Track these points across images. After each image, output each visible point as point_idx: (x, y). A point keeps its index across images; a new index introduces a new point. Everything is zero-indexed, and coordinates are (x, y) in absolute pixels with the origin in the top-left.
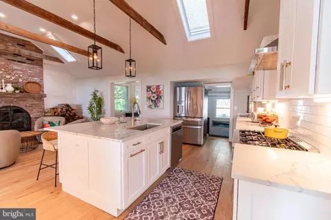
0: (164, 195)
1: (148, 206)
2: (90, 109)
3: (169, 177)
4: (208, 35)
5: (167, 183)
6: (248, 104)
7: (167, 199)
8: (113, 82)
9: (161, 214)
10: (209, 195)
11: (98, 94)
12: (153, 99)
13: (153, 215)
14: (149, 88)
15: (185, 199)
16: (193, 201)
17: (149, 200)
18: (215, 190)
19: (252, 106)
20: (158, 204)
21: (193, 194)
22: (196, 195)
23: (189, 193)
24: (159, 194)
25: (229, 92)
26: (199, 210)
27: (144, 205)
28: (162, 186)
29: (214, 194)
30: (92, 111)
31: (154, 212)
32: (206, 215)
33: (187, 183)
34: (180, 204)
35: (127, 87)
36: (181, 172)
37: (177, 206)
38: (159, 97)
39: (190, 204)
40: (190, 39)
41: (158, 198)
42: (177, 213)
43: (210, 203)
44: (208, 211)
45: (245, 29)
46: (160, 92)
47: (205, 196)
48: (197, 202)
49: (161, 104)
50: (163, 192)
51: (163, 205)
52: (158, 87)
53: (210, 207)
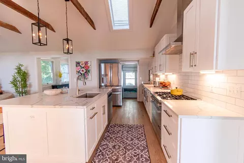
0: (111, 145)
1: (103, 155)
2: (14, 83)
3: (108, 132)
4: (127, 27)
5: (109, 136)
6: (149, 75)
7: (114, 147)
8: (39, 57)
9: (114, 158)
10: (140, 137)
11: (23, 68)
12: (82, 73)
13: (109, 160)
14: (78, 64)
15: (126, 144)
16: (132, 144)
17: (101, 151)
18: (142, 133)
19: (151, 76)
20: (109, 151)
21: (130, 139)
22: (132, 140)
23: (127, 139)
24: (107, 145)
25: (137, 68)
26: (138, 148)
27: (99, 155)
28: (106, 139)
29: (142, 136)
30: (15, 85)
31: (109, 158)
32: (143, 150)
33: (122, 132)
34: (124, 148)
35: (52, 62)
36: (115, 126)
37: (123, 150)
38: (87, 71)
39: (131, 146)
40: (115, 28)
41: (107, 147)
42: (125, 154)
43: (142, 142)
44: (144, 147)
45: (151, 27)
46: (88, 67)
47: (138, 139)
48: (135, 143)
49: (89, 77)
50: (109, 142)
51: (113, 152)
52: (86, 63)
53: (144, 145)
